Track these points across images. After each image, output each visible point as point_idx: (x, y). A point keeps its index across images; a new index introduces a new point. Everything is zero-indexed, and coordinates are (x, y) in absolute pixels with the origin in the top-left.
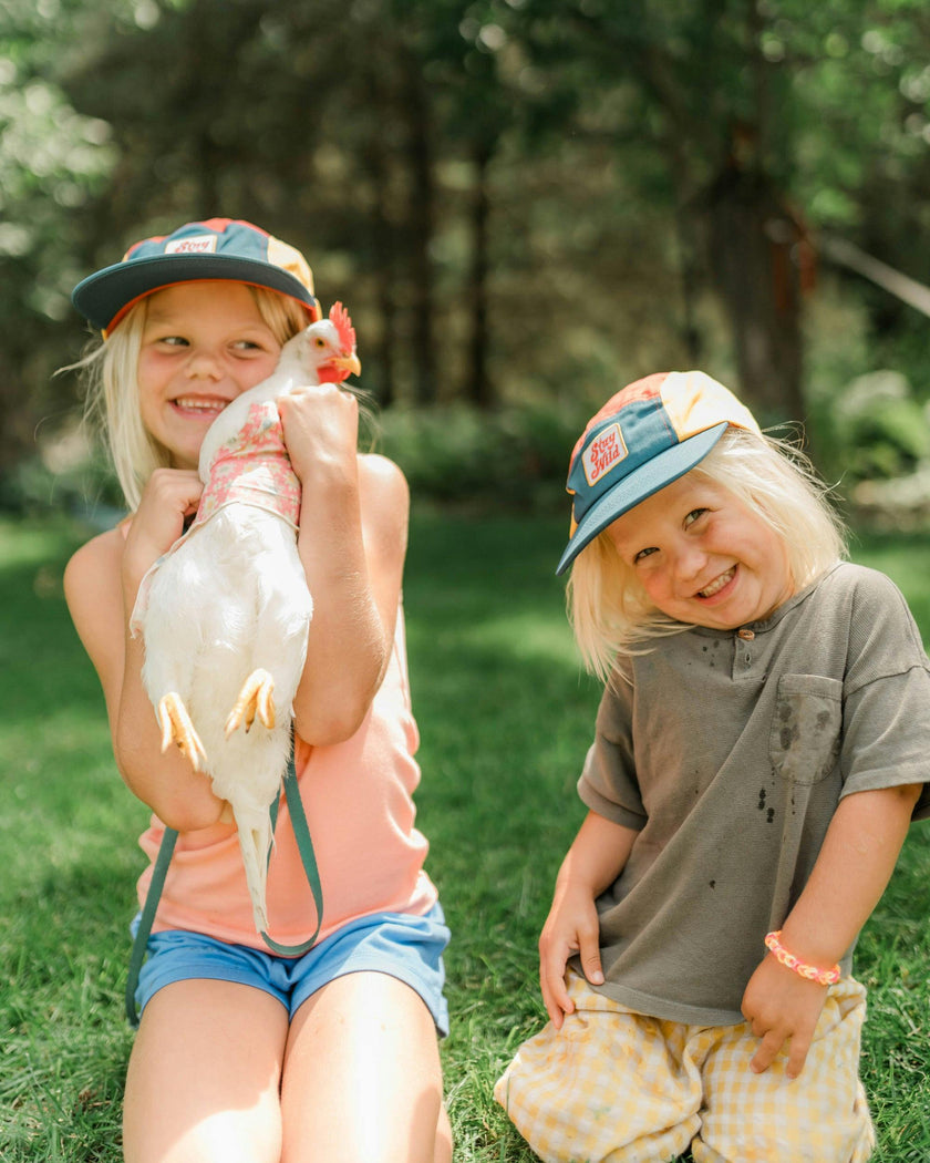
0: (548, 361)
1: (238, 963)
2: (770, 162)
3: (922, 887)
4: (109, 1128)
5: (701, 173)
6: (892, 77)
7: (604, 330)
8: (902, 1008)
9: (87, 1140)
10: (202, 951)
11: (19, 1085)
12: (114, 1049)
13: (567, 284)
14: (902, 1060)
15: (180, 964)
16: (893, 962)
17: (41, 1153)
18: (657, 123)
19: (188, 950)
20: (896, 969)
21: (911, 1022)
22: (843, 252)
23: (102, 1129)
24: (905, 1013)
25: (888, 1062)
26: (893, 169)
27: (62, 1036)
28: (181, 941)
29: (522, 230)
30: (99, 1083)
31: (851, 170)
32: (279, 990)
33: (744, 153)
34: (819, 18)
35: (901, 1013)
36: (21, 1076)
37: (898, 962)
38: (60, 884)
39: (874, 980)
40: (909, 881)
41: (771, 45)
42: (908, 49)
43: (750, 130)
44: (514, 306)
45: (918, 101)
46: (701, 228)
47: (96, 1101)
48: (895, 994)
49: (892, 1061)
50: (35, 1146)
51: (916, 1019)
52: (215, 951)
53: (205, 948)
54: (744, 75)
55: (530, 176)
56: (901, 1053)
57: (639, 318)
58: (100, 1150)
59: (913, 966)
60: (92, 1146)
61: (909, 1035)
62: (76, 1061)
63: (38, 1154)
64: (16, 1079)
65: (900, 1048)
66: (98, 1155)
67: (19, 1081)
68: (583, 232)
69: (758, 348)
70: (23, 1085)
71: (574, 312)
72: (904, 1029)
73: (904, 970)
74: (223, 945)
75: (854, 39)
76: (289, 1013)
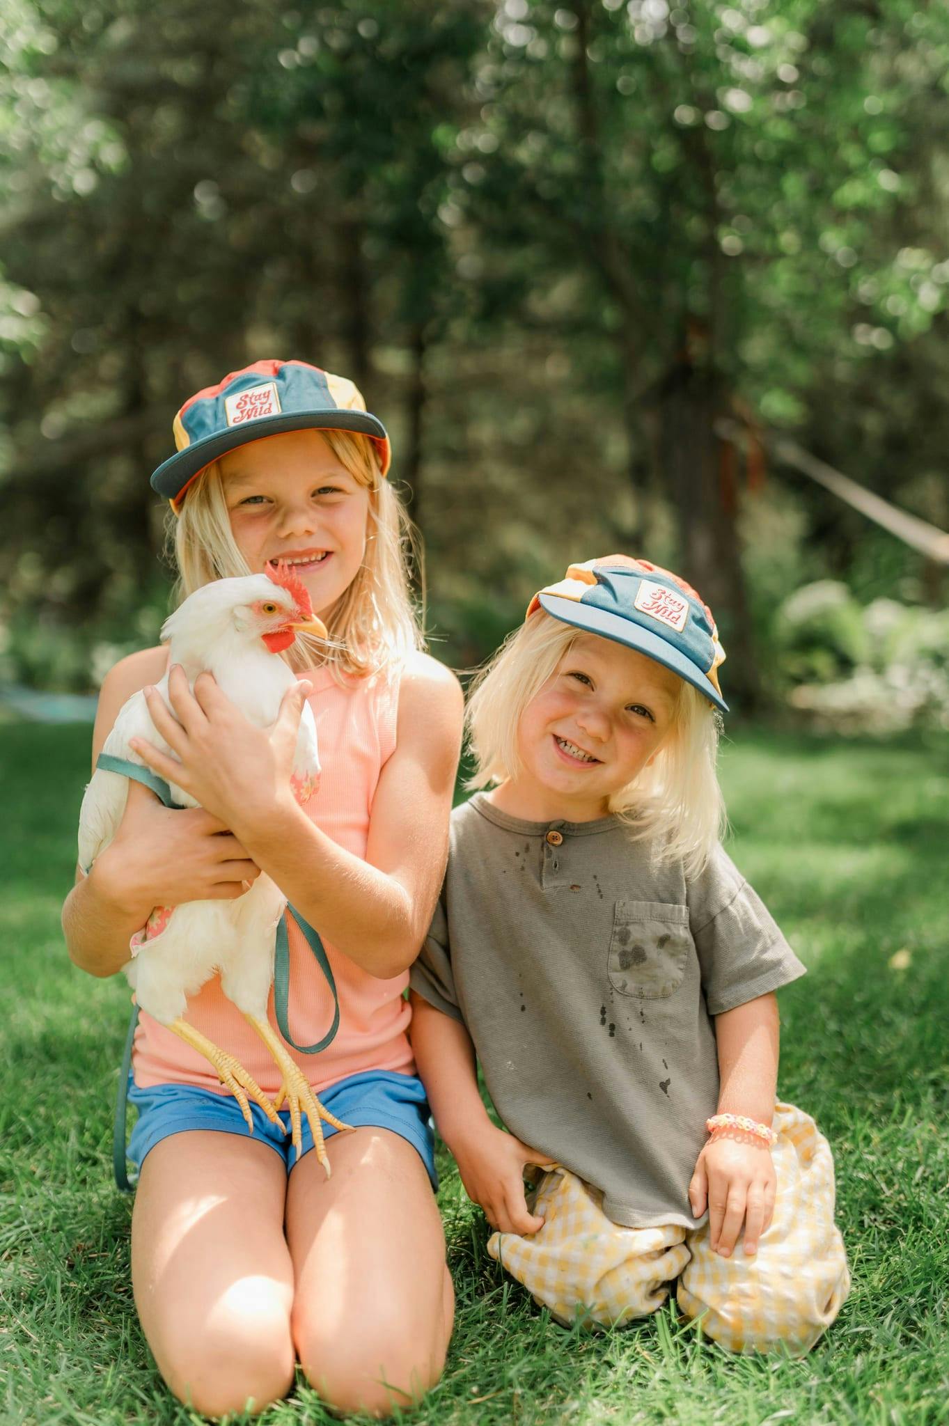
0: (481, 556)
1: (232, 1115)
2: (722, 360)
3: (886, 1063)
4: (107, 1277)
5: (652, 369)
6: (844, 279)
7: (539, 527)
8: (874, 1172)
9: (87, 1289)
10: (198, 1103)
11: (8, 1239)
12: (101, 1206)
13: (503, 477)
14: (875, 1220)
15: (177, 1117)
16: (864, 1131)
17: (39, 1302)
18: (610, 316)
19: (183, 1103)
20: (867, 1139)
21: (883, 1186)
22: (790, 453)
23: (101, 1278)
24: (877, 1177)
25: (862, 1222)
26: (842, 371)
27: (47, 1191)
28: (175, 1094)
29: (460, 419)
30: (89, 1237)
31: (801, 371)
32: (274, 1141)
33: (697, 348)
34: (776, 214)
35: (874, 1177)
36: (10, 1230)
37: (869, 1131)
38: (28, 1050)
39: (847, 1146)
40: (873, 1057)
41: (730, 241)
42: (859, 251)
43: (704, 325)
44: (447, 498)
45: (868, 304)
46: (650, 423)
47: (91, 1253)
48: (867, 1160)
49: (867, 1221)
50: (33, 1294)
51: (890, 1183)
52: (211, 1104)
53: (201, 1100)
54: (697, 270)
55: (469, 365)
56: (875, 1213)
57: (573, 517)
58: (99, 1299)
59: (882, 1135)
60: (92, 1294)
61: (883, 1197)
62: (65, 1216)
63: (35, 1303)
64: (4, 1233)
65: (874, 1209)
66: (98, 1304)
67: (8, 1235)
68: (520, 425)
69: (702, 547)
70: (12, 1239)
71: (510, 507)
72: (877, 1192)
73: (876, 1136)
74: (217, 1097)
75: (810, 236)
76: (286, 1165)
